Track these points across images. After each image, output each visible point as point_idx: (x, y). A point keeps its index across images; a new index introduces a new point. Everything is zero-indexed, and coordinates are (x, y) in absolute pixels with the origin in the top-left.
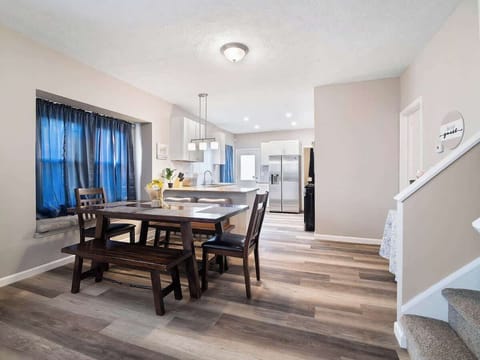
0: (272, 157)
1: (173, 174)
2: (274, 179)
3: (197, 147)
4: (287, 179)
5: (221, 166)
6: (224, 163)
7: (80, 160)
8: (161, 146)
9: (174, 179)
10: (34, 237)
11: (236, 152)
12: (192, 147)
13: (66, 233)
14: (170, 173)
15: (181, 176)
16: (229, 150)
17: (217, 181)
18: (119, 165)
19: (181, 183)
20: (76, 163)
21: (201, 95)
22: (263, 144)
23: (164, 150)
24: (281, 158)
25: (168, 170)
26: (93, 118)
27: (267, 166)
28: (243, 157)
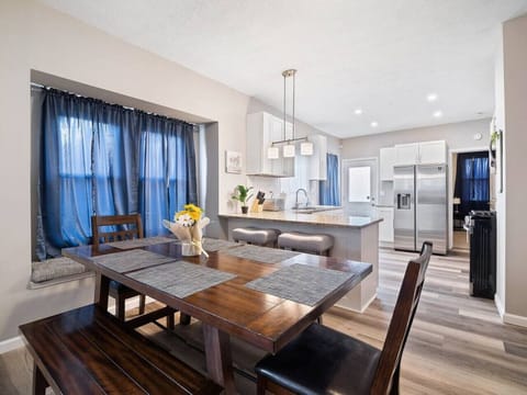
0: (398, 169)
1: (248, 194)
2: (401, 200)
3: (281, 153)
4: (424, 200)
5: (321, 182)
6: (325, 178)
7: (116, 174)
8: (230, 154)
9: (250, 202)
10: (29, 288)
11: (342, 163)
12: (273, 153)
13: (81, 280)
14: (243, 192)
15: (261, 197)
16: (332, 160)
17: (314, 203)
18: (175, 182)
19: (261, 206)
20: (111, 179)
21: (286, 74)
22: (383, 151)
23: (236, 160)
24: (414, 169)
25: (241, 188)
26: (135, 118)
27: (391, 182)
28: (352, 171)
